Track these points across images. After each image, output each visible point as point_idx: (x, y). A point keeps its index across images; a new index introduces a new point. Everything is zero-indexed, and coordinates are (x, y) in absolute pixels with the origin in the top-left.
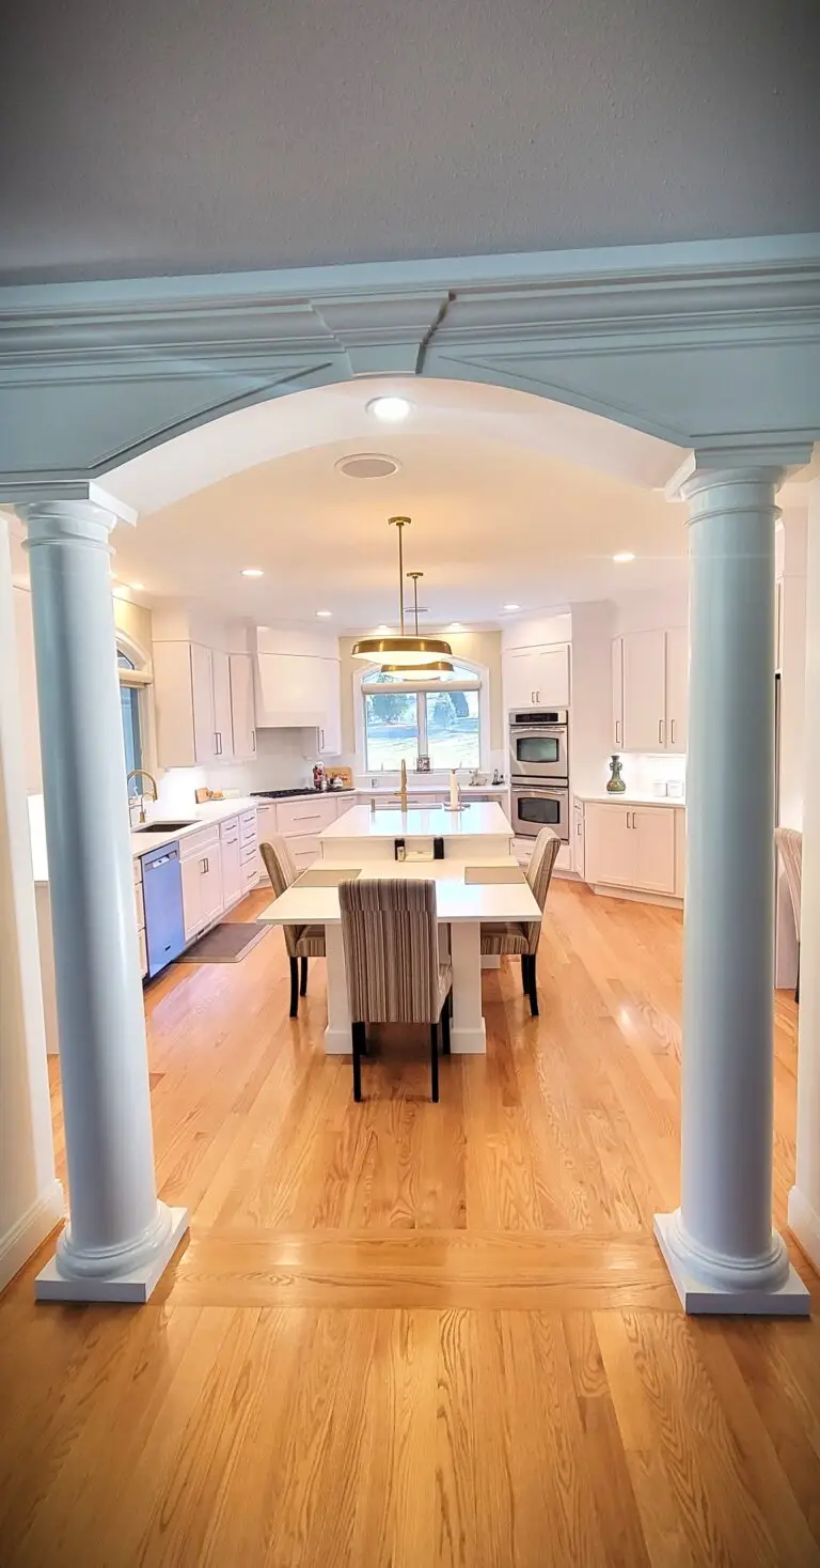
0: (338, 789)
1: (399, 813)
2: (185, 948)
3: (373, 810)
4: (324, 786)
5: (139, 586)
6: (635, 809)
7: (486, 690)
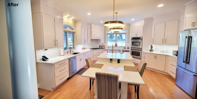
0: (103, 48)
1: (112, 53)
2: (76, 72)
3: (107, 52)
4: (101, 48)
5: (73, 17)
6: (156, 55)
7: (127, 34)
